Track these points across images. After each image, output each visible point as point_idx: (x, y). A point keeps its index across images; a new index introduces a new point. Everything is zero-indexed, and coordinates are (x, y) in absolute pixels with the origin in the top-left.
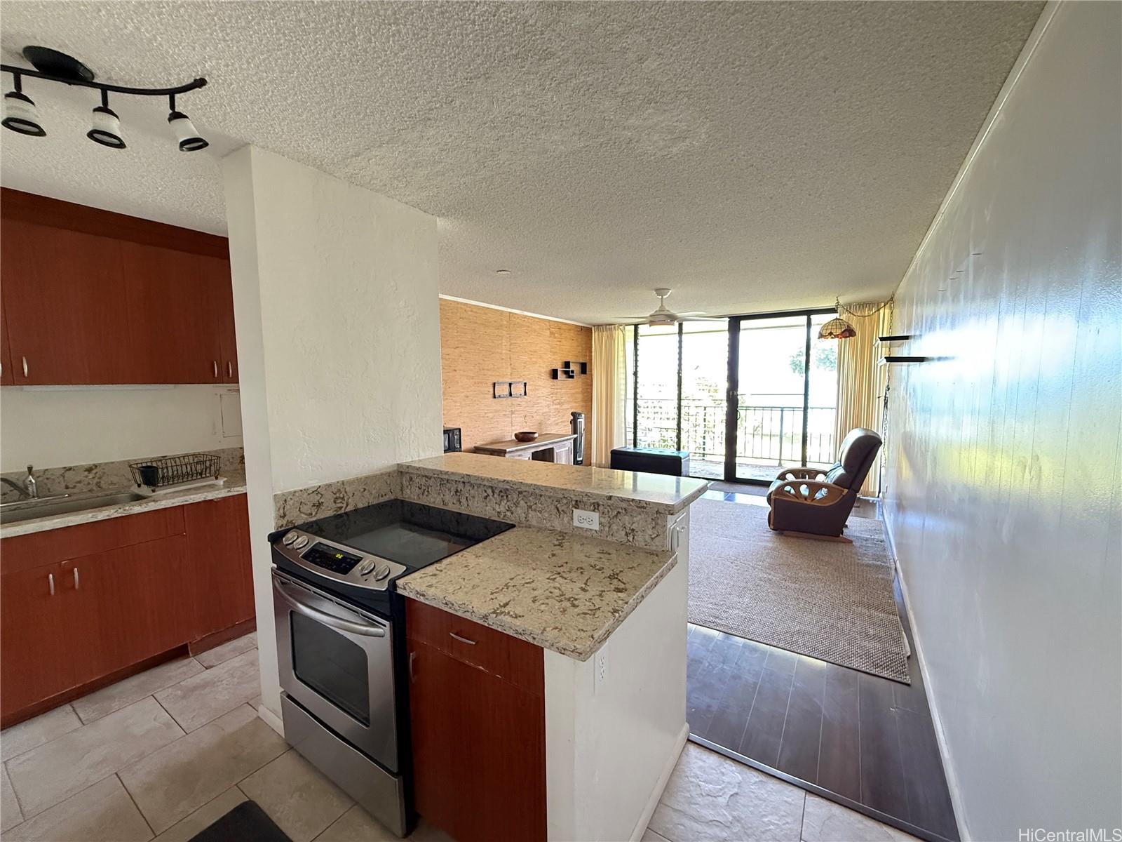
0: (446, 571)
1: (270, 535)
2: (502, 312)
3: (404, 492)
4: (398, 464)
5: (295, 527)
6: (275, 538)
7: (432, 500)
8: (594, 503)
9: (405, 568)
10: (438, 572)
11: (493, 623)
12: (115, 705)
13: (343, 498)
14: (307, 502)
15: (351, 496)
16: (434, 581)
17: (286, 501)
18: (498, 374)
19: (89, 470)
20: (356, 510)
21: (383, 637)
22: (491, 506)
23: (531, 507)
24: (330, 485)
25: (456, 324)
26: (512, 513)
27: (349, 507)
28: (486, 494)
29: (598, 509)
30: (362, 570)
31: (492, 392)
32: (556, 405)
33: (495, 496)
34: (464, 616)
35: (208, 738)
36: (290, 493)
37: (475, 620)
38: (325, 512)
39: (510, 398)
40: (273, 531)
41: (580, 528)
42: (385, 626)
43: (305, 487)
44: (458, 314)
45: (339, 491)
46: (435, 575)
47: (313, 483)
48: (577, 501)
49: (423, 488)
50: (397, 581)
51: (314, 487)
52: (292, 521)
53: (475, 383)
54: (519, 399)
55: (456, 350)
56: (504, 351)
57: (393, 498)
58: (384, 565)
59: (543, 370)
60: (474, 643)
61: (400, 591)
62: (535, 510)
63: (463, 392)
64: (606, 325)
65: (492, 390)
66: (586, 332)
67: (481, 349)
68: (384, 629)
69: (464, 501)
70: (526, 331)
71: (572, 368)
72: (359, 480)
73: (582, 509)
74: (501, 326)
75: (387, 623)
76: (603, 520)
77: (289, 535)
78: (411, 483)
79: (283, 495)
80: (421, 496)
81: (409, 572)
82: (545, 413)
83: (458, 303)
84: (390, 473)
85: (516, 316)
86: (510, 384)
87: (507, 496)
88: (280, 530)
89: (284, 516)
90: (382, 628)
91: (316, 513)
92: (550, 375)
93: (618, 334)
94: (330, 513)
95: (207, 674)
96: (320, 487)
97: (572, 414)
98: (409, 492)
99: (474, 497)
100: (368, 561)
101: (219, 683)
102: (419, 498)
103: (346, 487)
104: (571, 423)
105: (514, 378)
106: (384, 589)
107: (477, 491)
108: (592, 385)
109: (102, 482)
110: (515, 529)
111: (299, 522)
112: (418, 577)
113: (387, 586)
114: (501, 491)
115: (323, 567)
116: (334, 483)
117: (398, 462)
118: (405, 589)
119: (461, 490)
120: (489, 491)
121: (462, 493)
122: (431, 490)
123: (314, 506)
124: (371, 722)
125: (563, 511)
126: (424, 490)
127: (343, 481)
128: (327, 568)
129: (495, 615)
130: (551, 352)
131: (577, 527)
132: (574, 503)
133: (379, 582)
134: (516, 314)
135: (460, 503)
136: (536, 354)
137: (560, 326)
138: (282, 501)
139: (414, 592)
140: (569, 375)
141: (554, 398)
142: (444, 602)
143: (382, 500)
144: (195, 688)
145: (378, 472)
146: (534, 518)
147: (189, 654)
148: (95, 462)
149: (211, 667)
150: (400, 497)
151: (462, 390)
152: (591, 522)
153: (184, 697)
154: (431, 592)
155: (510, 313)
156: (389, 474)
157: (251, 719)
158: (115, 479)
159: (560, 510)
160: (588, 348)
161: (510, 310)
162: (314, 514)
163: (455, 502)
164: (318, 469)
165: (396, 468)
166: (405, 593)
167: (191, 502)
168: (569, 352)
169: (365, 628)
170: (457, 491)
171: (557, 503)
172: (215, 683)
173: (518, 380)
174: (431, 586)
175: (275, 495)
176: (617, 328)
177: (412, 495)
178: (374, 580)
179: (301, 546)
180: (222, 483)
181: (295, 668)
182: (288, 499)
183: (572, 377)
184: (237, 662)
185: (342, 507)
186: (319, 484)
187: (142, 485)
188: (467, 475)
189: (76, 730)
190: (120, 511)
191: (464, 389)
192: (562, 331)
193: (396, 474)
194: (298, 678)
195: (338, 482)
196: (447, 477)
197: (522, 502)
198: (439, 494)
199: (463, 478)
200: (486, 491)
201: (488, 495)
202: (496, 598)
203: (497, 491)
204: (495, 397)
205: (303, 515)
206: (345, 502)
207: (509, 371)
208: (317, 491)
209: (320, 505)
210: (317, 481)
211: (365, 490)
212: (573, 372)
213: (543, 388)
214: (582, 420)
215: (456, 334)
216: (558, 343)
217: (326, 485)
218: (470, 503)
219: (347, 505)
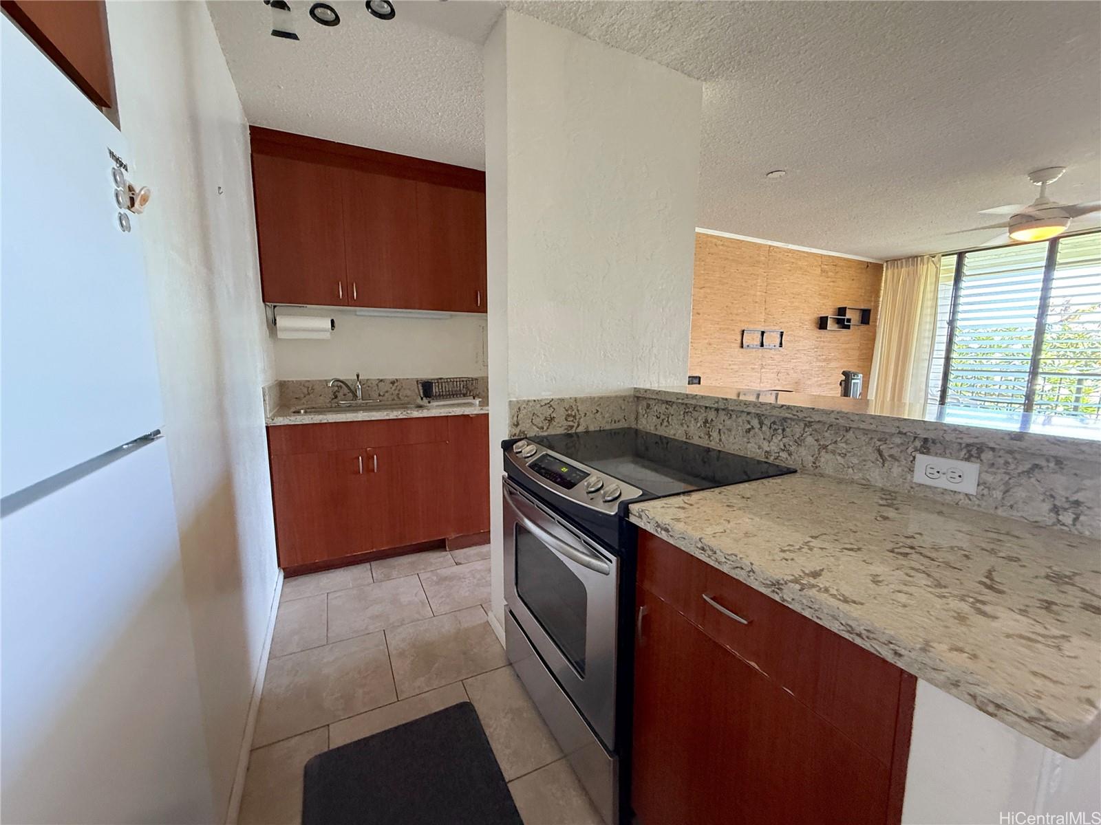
0: (697, 506)
1: (503, 441)
2: (759, 246)
3: (639, 422)
4: (635, 388)
5: (526, 438)
6: (507, 446)
7: (672, 432)
8: (968, 445)
9: (641, 493)
10: (686, 506)
11: (791, 597)
12: (395, 573)
13: (574, 417)
14: (539, 414)
15: (583, 415)
16: (681, 514)
17: (519, 409)
18: (749, 320)
19: (393, 383)
20: (587, 432)
21: (607, 574)
22: (756, 443)
23: (825, 447)
24: (562, 400)
25: (703, 261)
26: (790, 455)
27: (580, 427)
28: (749, 426)
29: (979, 457)
30: (588, 487)
31: (739, 341)
32: (820, 361)
33: (764, 428)
34: (733, 574)
35: (448, 626)
36: (524, 401)
37: (755, 585)
38: (558, 429)
39: (761, 349)
40: (507, 438)
41: (930, 487)
42: (611, 561)
43: (539, 398)
44: (707, 250)
45: (571, 408)
46: (683, 508)
47: (546, 395)
48: (926, 440)
49: (662, 417)
50: (630, 505)
51: (547, 399)
52: (524, 432)
53: (720, 329)
54: (773, 352)
55: (702, 291)
56: (759, 293)
57: (626, 426)
58: (613, 486)
59: (808, 318)
60: (745, 622)
61: (633, 519)
62: (833, 452)
63: (706, 339)
64: (908, 258)
65: (740, 338)
66: (874, 270)
67: (731, 289)
68: (611, 565)
69: (715, 434)
70: (789, 268)
71: (848, 316)
72: (592, 399)
73: (936, 455)
74: (758, 262)
75: (613, 558)
76: (989, 478)
77: (520, 444)
78: (648, 411)
79: (518, 402)
80: (659, 427)
81: (647, 497)
82: (805, 370)
83: (707, 236)
84: (625, 396)
85: (778, 250)
86: (763, 333)
87: (784, 430)
88: (513, 438)
89: (517, 425)
90: (607, 564)
91: (548, 428)
92: (817, 323)
93: (927, 270)
94: (560, 431)
95: (456, 569)
96: (552, 399)
97: (844, 373)
98: (644, 422)
99: (730, 430)
100: (595, 478)
101: (463, 580)
102: (656, 429)
103: (578, 404)
104: (841, 384)
105: (768, 326)
106: (613, 514)
107: (736, 421)
108: (874, 340)
109: (401, 394)
110: (797, 475)
111: (531, 434)
112: (659, 506)
113: (617, 511)
114: (774, 423)
115: (548, 479)
116: (567, 399)
117: (635, 386)
118: (640, 517)
119: (712, 420)
120: (755, 422)
121: (714, 424)
122: (672, 419)
123: (546, 419)
124: (586, 672)
125: (891, 456)
126: (664, 419)
127: (576, 398)
128: (551, 480)
129: (798, 587)
130: (820, 294)
131: (920, 485)
132: (918, 444)
133: (607, 504)
134: (777, 247)
135: (709, 437)
136: (800, 297)
137: (835, 262)
138: (518, 410)
139: (653, 523)
140: (843, 323)
141: (818, 354)
142: (700, 545)
143: (614, 426)
144: (445, 579)
145: (614, 395)
146: (828, 462)
147: (445, 547)
148: (397, 378)
149: (460, 564)
150: (634, 426)
151: (705, 337)
152: (958, 479)
153: (437, 583)
154: (679, 527)
155: (770, 246)
156: (624, 398)
157: (482, 622)
158: (409, 393)
159: (886, 454)
160: (875, 291)
161: (770, 243)
162: (545, 428)
163: (702, 435)
164: (552, 380)
165: (632, 393)
166: (641, 524)
167: (453, 414)
168: (846, 295)
169: (587, 559)
170: (706, 422)
171: (878, 443)
172: (460, 578)
173: (774, 328)
174: (678, 520)
175: (510, 401)
176: (925, 260)
177: (648, 424)
178: (601, 501)
179: (529, 455)
180: (477, 403)
181: (517, 584)
182: (522, 408)
183: (848, 327)
184: (479, 565)
185: (573, 426)
186: (552, 397)
187: (424, 398)
188: (723, 399)
189: (369, 585)
190: (405, 413)
191: (707, 335)
192: (838, 269)
193: (631, 399)
194: (519, 596)
195: (571, 398)
196: (693, 402)
197: (810, 440)
198: (682, 424)
199: (717, 402)
200: (749, 422)
201: (753, 428)
202: (792, 559)
203: (767, 422)
204: (742, 347)
205: (534, 427)
206: (576, 421)
207: (762, 317)
208: (549, 404)
209: (551, 419)
210: (551, 393)
211: (598, 411)
212: (849, 320)
213: (805, 338)
214: (857, 381)
215: (702, 272)
216: (831, 284)
217: (559, 399)
218: (723, 438)
219: (578, 425)
